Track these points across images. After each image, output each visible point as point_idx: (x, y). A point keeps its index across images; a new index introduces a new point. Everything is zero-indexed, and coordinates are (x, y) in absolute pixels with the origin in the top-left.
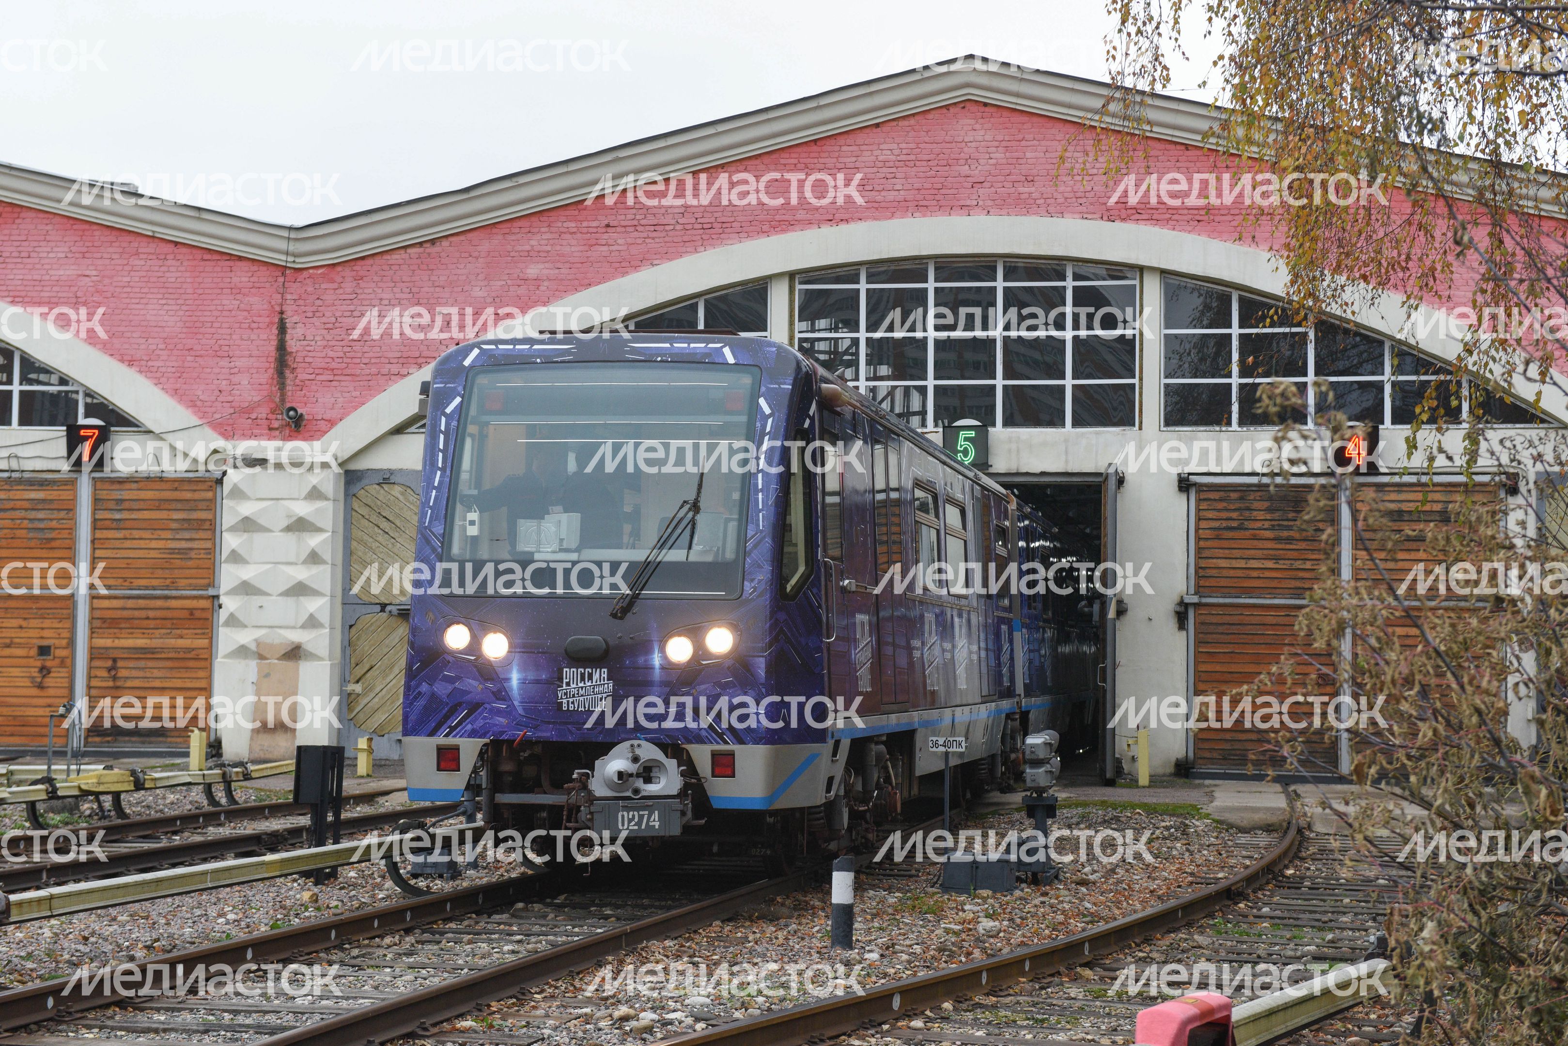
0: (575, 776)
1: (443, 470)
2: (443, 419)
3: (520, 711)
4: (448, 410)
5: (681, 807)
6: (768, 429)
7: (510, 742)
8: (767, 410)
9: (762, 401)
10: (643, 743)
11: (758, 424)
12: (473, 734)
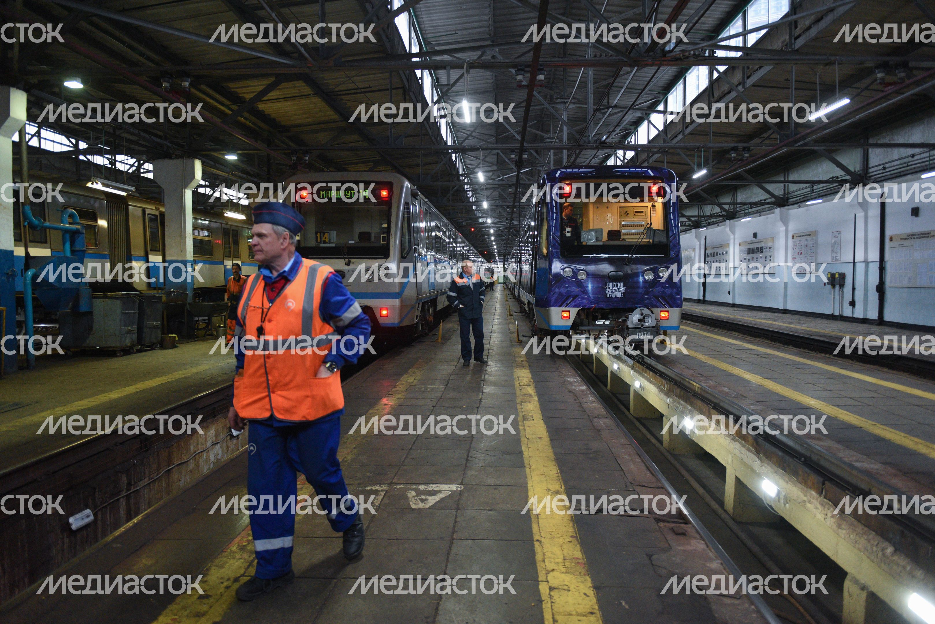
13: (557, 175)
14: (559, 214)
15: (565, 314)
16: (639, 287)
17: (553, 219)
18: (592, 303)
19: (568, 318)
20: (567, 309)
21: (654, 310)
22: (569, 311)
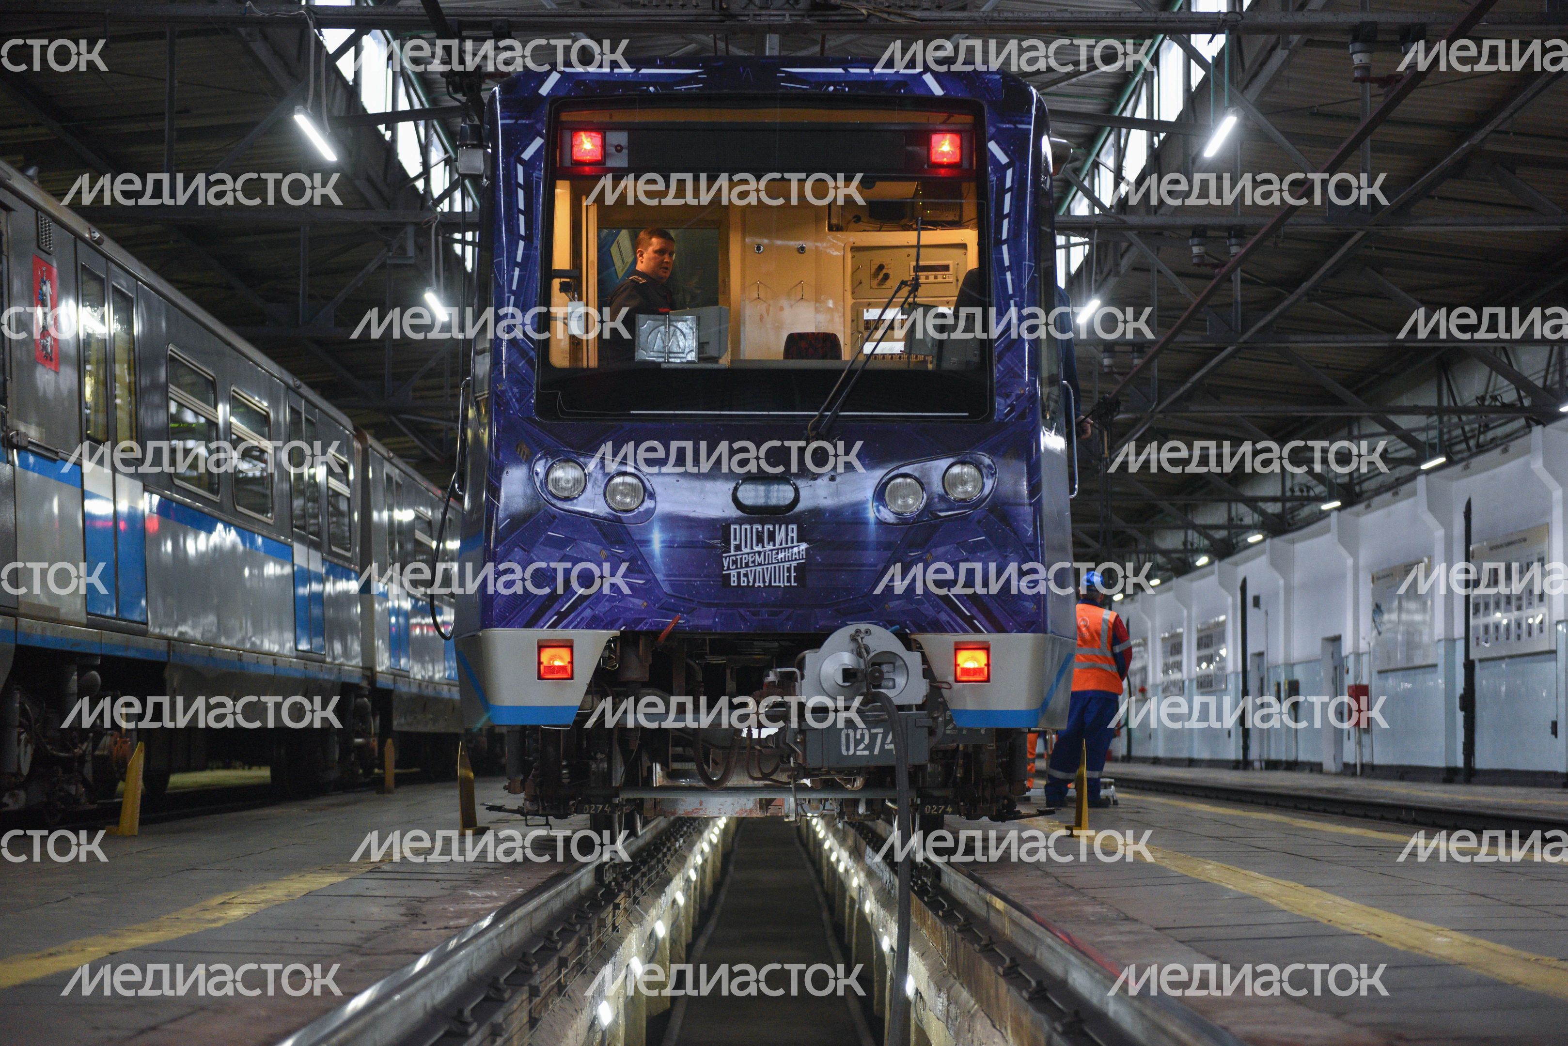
0: (772, 677)
1: (528, 239)
2: (520, 168)
3: (666, 588)
4: (527, 155)
5: (930, 722)
6: (1008, 184)
7: (653, 635)
8: (1003, 159)
9: (993, 146)
10: (874, 628)
11: (993, 178)
12: (594, 623)
13: (545, 90)
14: (538, 243)
15: (558, 658)
16: (862, 546)
17: (513, 263)
18: (669, 609)
19: (568, 674)
20: (559, 633)
21: (929, 640)
22: (569, 645)
